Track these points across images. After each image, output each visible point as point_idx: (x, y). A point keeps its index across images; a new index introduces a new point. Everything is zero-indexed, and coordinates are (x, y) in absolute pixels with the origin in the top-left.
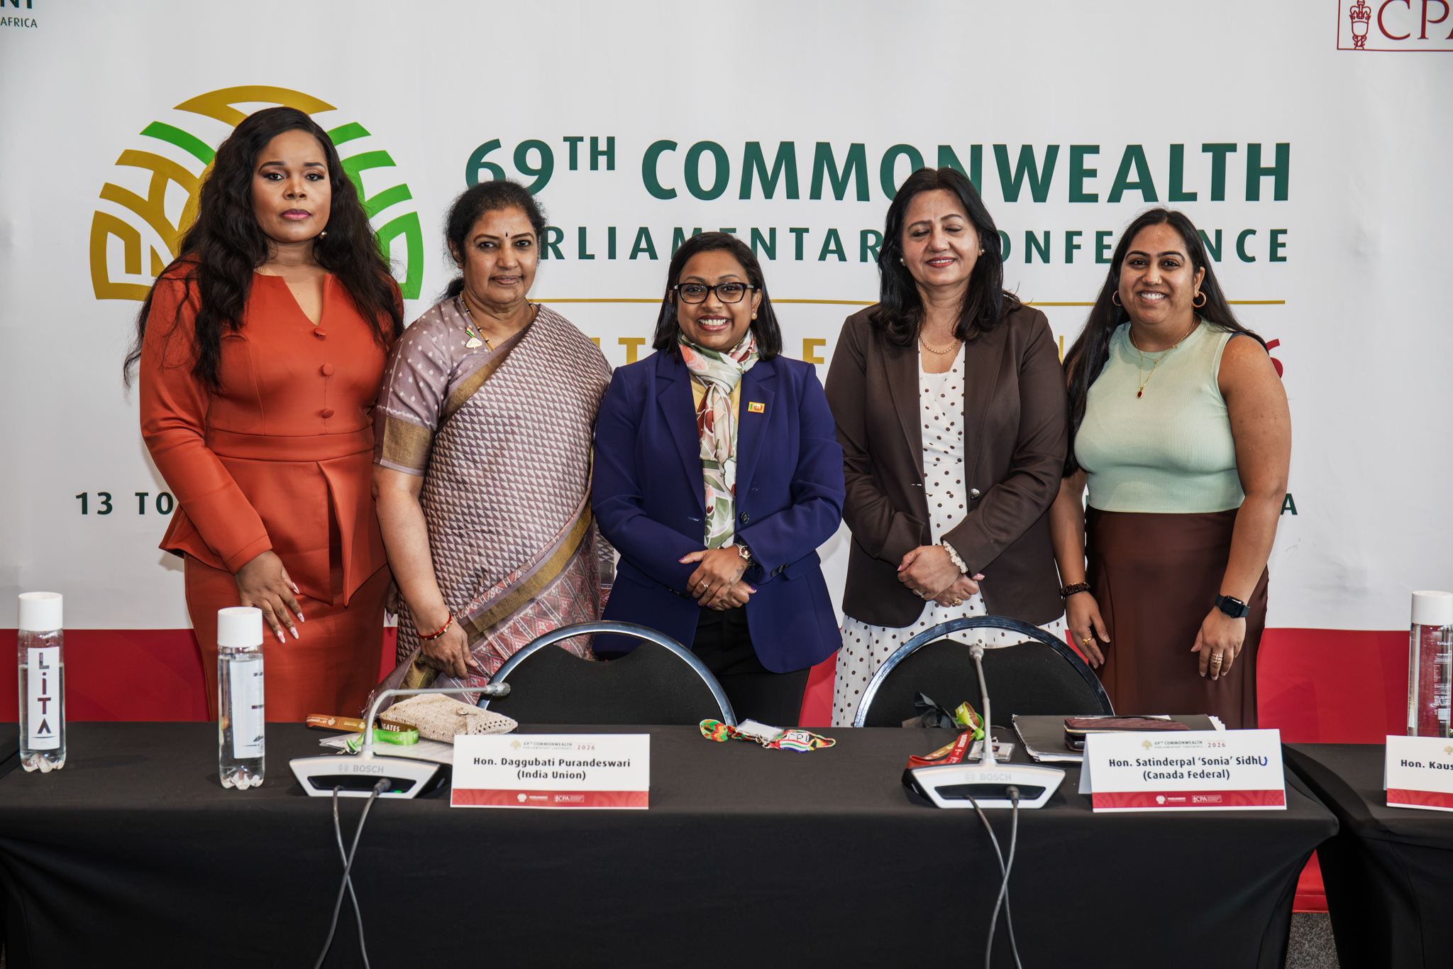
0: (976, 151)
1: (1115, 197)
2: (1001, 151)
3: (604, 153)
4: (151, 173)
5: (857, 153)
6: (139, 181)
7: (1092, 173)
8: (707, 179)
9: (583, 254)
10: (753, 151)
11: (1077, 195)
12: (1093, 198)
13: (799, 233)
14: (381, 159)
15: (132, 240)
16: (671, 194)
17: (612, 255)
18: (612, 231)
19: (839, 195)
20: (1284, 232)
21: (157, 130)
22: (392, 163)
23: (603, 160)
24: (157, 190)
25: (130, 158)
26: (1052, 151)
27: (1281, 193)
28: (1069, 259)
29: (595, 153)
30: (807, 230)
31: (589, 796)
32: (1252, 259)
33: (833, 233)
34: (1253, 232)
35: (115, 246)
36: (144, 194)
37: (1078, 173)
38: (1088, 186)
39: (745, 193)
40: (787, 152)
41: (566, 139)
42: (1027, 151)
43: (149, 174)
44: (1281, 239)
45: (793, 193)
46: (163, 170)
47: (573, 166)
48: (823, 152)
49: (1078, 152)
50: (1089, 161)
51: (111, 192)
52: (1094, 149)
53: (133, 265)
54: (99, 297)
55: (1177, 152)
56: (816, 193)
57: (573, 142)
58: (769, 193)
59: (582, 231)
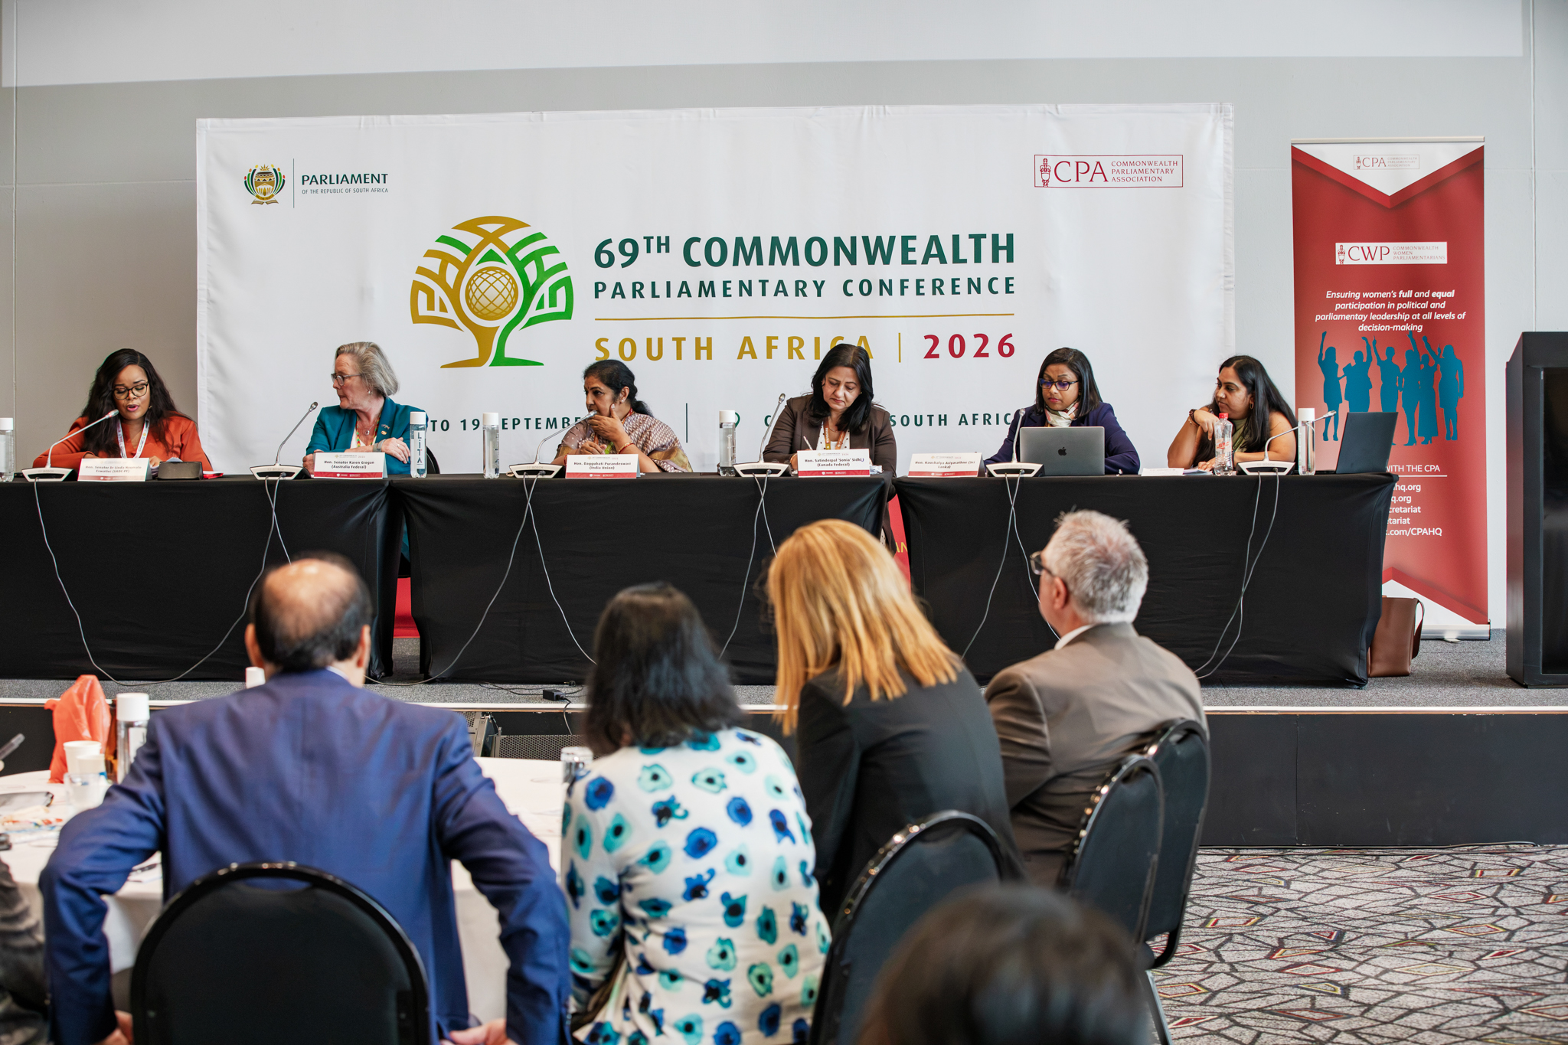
0: (853, 239)
1: (925, 262)
2: (866, 239)
3: (664, 244)
4: (440, 260)
5: (793, 241)
6: (434, 264)
7: (913, 250)
8: (716, 256)
9: (654, 295)
10: (739, 242)
11: (905, 261)
12: (914, 262)
13: (764, 282)
14: (553, 250)
15: (430, 293)
16: (698, 264)
17: (668, 295)
18: (668, 284)
19: (784, 263)
20: (1012, 278)
21: (444, 239)
22: (558, 252)
23: (663, 248)
24: (443, 268)
25: (430, 254)
26: (892, 239)
27: (1010, 259)
28: (902, 293)
29: (659, 244)
30: (767, 281)
31: (615, 474)
32: (997, 293)
33: (781, 282)
34: (997, 279)
35: (422, 297)
36: (437, 271)
37: (906, 250)
38: (911, 256)
39: (736, 263)
40: (757, 241)
41: (645, 238)
42: (879, 239)
43: (439, 261)
44: (1011, 282)
45: (760, 262)
46: (446, 259)
47: (649, 251)
48: (775, 241)
49: (905, 239)
50: (911, 244)
51: (421, 271)
52: (914, 238)
53: (431, 307)
54: (414, 322)
55: (956, 238)
56: (772, 262)
57: (648, 239)
58: (748, 263)
59: (653, 284)
